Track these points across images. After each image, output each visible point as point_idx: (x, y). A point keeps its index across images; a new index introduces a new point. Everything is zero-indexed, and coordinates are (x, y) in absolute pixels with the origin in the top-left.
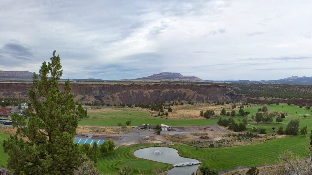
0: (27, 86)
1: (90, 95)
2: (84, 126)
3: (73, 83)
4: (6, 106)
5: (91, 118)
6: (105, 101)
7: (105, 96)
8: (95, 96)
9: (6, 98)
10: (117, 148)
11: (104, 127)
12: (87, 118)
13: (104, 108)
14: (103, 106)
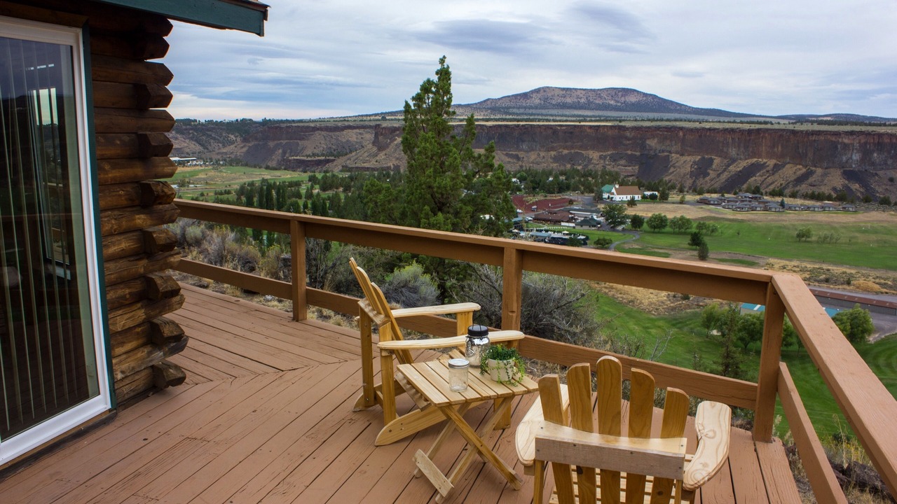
0: (628, 134)
1: (826, 168)
2: (787, 263)
3: (776, 127)
4: (558, 193)
5: (814, 238)
6: (880, 190)
7: (881, 173)
8: (844, 171)
9: (562, 168)
10: (879, 339)
11: (853, 271)
12: (804, 239)
13: (867, 210)
14: (866, 205)
